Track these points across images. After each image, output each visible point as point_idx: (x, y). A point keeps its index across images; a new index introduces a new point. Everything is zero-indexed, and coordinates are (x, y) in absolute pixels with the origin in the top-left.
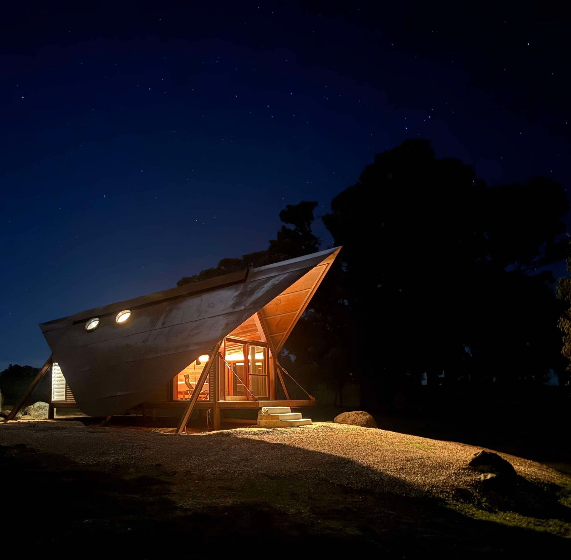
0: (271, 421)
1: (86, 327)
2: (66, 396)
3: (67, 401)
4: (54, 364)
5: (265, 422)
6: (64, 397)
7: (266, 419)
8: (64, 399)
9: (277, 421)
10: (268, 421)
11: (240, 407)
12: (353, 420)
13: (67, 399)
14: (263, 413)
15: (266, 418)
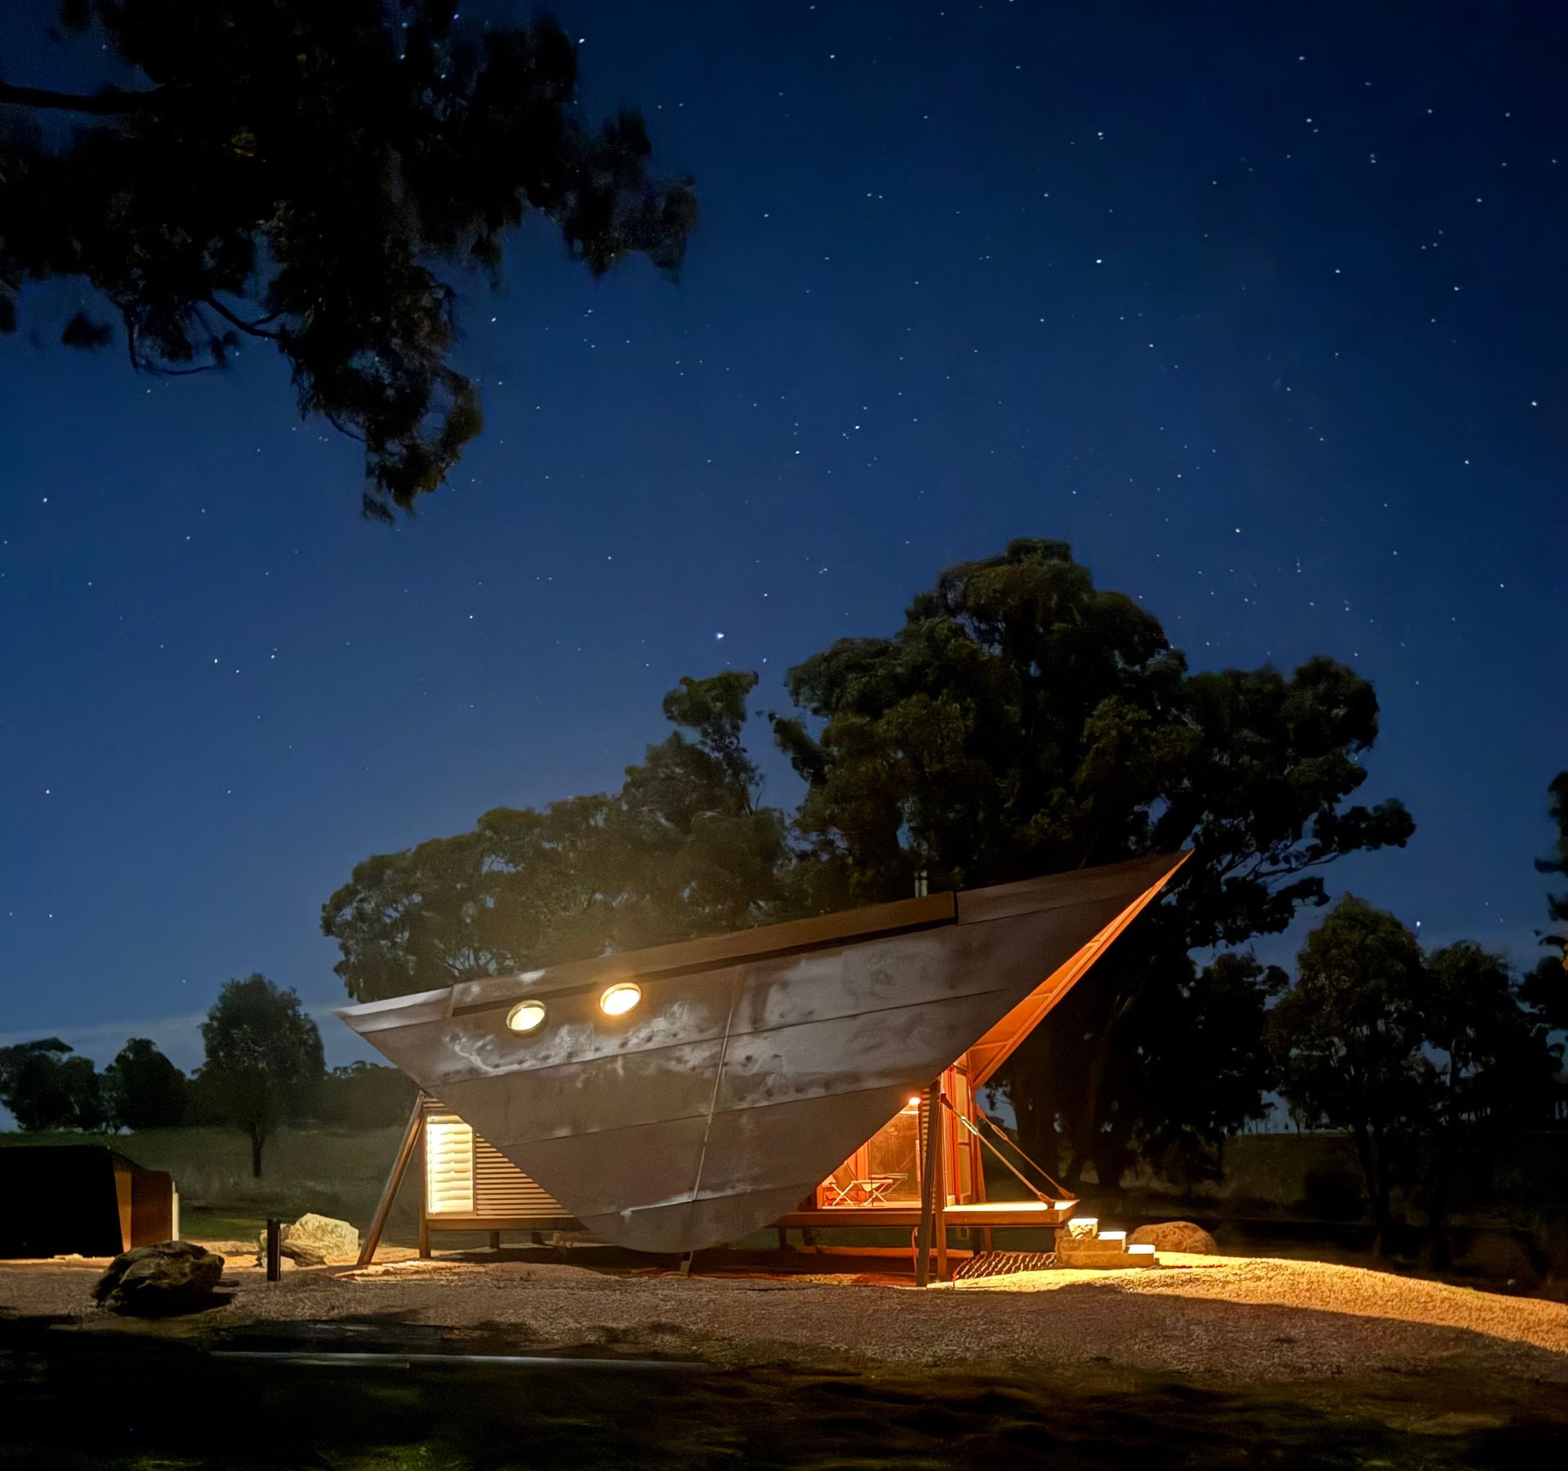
0: (1101, 1253)
1: (508, 1022)
2: (475, 1199)
3: (479, 1212)
4: (429, 1119)
5: (1086, 1256)
6: (471, 1202)
7: (1088, 1248)
8: (471, 1208)
9: (1117, 1252)
10: (1092, 1253)
11: (1005, 1222)
12: (1178, 1244)
13: (479, 1207)
14: (1079, 1237)
15: (1088, 1246)
